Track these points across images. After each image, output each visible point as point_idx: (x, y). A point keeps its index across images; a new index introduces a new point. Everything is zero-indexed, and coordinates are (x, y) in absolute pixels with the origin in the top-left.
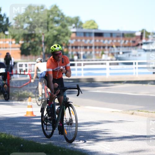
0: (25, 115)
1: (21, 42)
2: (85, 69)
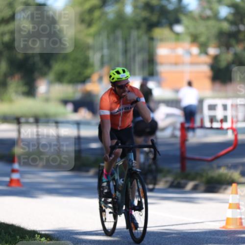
0: (223, 227)
1: (212, 51)
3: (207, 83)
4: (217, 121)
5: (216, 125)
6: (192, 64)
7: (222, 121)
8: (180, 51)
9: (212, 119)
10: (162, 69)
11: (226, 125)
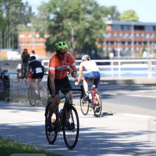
8: (30, 36)
9: (46, 70)
10: (20, 45)
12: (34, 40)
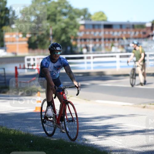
0: (35, 111)
1: (28, 36)
2: (94, 63)
3: (26, 49)
4: (31, 66)
5: (30, 67)
6: (20, 41)
7: (33, 66)
8: (14, 36)
9: (29, 65)
11: (34, 67)
12: (17, 39)
